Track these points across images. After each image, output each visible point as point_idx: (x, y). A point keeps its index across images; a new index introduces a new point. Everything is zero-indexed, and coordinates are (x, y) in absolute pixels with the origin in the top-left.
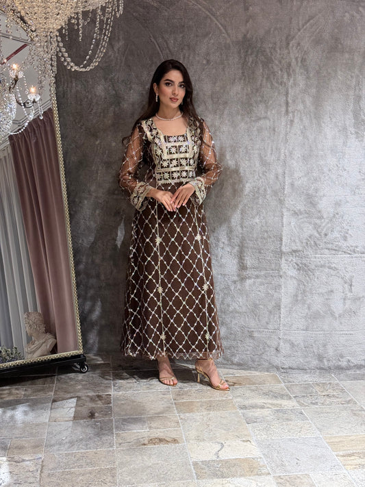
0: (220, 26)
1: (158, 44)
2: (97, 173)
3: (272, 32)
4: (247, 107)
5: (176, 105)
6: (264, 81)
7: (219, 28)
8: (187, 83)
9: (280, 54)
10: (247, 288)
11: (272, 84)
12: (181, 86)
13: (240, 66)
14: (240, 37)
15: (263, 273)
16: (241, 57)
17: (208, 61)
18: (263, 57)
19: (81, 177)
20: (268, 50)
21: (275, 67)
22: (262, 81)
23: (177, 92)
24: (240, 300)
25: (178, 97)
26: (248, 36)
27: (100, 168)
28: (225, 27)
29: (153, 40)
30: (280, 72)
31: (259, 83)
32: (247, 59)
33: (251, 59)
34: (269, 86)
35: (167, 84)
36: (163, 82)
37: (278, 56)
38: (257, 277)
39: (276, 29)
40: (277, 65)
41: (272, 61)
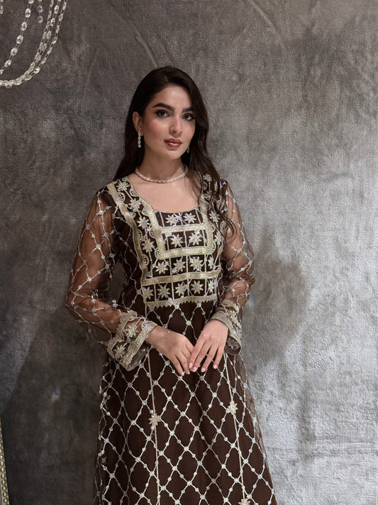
0: (262, 14)
1: (150, 48)
2: (44, 270)
3: (357, 23)
4: (313, 156)
5: (177, 153)
6: (344, 111)
7: (260, 18)
8: (197, 112)
9: (372, 63)
10: (316, 473)
11: (358, 116)
12: (185, 117)
13: (299, 84)
14: (299, 33)
15: (344, 446)
16: (301, 69)
17: (241, 78)
18: (341, 68)
19: (17, 278)
20: (350, 56)
21: (363, 85)
22: (339, 109)
23: (178, 128)
24: (303, 495)
25: (181, 139)
26: (315, 31)
27: (50, 262)
28: (271, 16)
29: (140, 40)
30: (372, 94)
31: (334, 114)
32: (312, 72)
33: (319, 72)
34: (352, 118)
35: (160, 114)
36: (150, 109)
37: (368, 65)
38: (334, 453)
39: (364, 18)
40: (367, 83)
41: (358, 74)
